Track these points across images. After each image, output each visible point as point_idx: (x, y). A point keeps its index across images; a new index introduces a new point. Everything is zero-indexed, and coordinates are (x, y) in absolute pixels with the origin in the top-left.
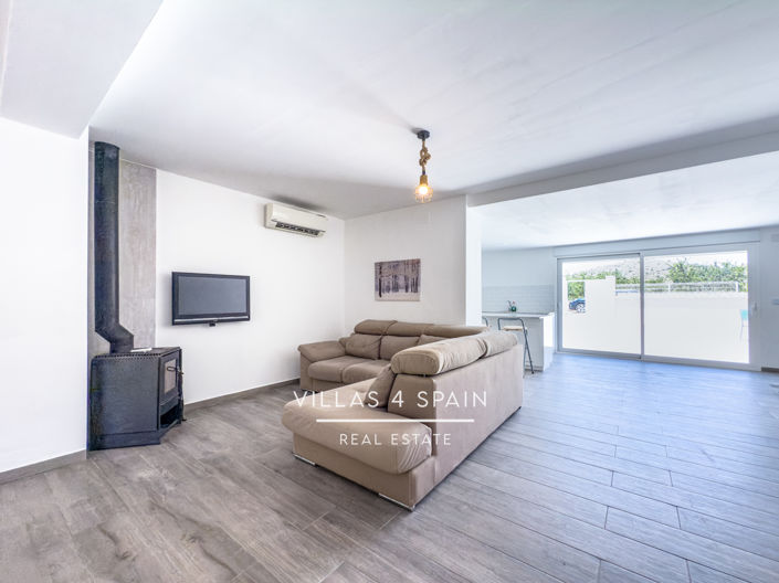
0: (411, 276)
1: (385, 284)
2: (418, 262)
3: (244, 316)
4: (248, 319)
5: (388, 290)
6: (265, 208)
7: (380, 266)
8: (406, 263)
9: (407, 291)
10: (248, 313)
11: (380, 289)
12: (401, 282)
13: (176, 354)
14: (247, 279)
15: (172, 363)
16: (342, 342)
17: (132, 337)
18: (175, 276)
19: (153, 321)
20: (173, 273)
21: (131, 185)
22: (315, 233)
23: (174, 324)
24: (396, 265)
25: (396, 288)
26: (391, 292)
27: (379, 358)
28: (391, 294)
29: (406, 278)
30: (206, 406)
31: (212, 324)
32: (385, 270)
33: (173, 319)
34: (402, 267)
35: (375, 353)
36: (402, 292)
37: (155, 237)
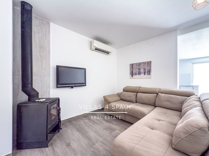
0: (147, 68)
1: (134, 71)
2: (150, 62)
3: (84, 84)
4: (85, 86)
5: (136, 74)
6: (91, 42)
7: (132, 66)
8: (144, 63)
9: (145, 74)
10: (85, 83)
11: (132, 74)
12: (142, 71)
13: (57, 101)
14: (85, 69)
15: (55, 105)
16: (119, 95)
17: (38, 93)
18: (58, 67)
19: (49, 86)
20: (57, 66)
21: (39, 28)
22: (108, 53)
23: (57, 87)
24: (139, 64)
25: (140, 73)
26: (137, 75)
27: (136, 102)
28: (137, 76)
29: (144, 69)
30: (70, 121)
31: (72, 87)
32: (134, 66)
33: (57, 85)
34: (142, 65)
35: (134, 100)
36: (142, 75)
37: (50, 50)
